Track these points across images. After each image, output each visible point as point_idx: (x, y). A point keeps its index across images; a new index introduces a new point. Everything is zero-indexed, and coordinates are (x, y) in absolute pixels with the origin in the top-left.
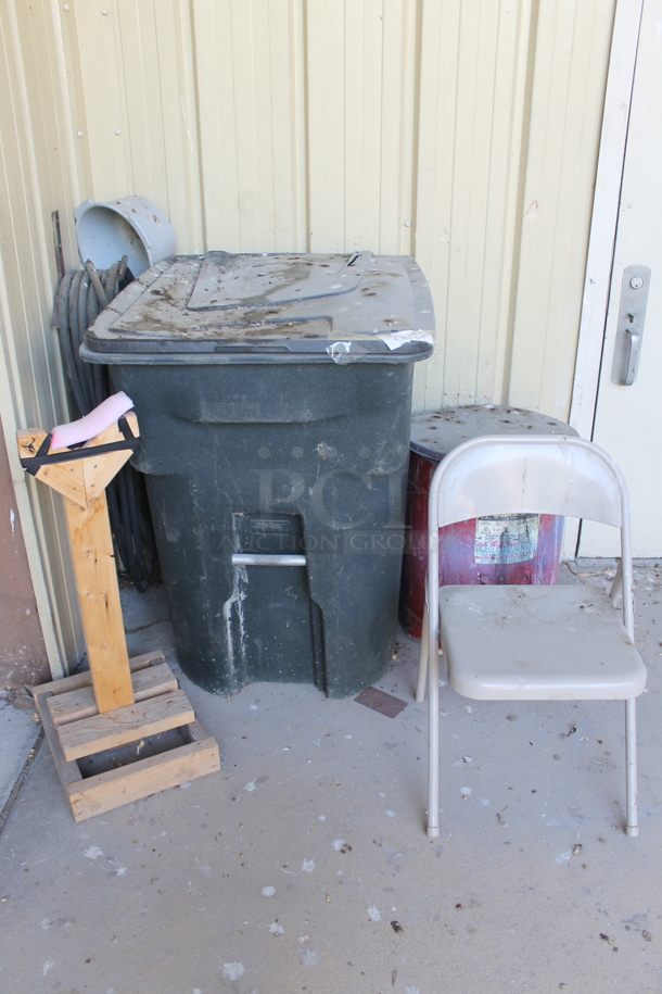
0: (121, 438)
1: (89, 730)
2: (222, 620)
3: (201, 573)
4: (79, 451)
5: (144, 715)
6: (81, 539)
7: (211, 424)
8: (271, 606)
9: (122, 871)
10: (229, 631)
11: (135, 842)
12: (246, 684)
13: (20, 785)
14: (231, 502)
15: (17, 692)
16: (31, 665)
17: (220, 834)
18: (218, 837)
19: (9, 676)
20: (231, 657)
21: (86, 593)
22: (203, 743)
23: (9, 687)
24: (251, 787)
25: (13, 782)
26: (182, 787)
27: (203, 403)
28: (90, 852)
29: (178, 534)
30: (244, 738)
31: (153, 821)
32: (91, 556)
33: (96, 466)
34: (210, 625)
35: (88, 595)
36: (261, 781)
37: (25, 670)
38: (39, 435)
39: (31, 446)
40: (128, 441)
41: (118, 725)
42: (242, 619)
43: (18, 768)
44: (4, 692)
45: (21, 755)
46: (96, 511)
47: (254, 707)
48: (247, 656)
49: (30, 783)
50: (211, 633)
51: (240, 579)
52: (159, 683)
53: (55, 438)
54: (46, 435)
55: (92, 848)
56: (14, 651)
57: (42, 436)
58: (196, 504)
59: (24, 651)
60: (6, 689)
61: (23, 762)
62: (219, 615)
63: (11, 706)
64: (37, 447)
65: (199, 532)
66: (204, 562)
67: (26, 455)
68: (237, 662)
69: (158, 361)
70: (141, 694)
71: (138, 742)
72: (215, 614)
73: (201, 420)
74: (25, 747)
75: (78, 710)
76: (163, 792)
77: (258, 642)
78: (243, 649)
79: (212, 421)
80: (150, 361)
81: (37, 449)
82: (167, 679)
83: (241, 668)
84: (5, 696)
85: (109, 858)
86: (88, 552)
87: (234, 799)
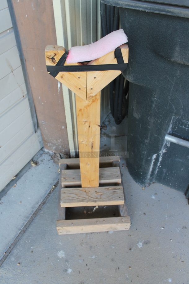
0: (115, 62)
1: (74, 196)
2: (151, 160)
3: (146, 138)
4: (85, 66)
5: (101, 195)
6: (82, 114)
7: (179, 64)
8: (177, 160)
9: (70, 271)
10: (152, 163)
11: (80, 256)
12: (153, 183)
13: (44, 203)
14: (175, 111)
15: (56, 154)
16: (62, 147)
17: (119, 268)
18: (117, 270)
19: (54, 148)
20: (150, 173)
21: (82, 140)
22: (124, 219)
23: (54, 152)
24: (140, 245)
25: (42, 200)
26: (109, 233)
27: (177, 49)
28: (60, 253)
29: (140, 116)
30: (144, 214)
31: (91, 247)
32: (87, 124)
33: (95, 78)
34: (144, 160)
35: (83, 141)
36: (146, 243)
37: (60, 148)
38: (59, 52)
39: (53, 58)
40: (120, 65)
41: (87, 197)
42: (160, 159)
43: (45, 194)
44: (52, 153)
45: (48, 187)
46: (93, 101)
47: (153, 197)
48: (157, 174)
49: (48, 204)
50: (143, 164)
51: (166, 144)
52: (113, 178)
53: (70, 55)
54: (64, 52)
55: (61, 251)
56: (56, 140)
57: (61, 53)
58: (154, 106)
59: (60, 141)
60: (52, 152)
61: (48, 192)
62: (149, 158)
63: (52, 161)
64: (57, 59)
65: (151, 120)
66: (149, 134)
67: (49, 63)
68: (151, 175)
69: (153, 9)
70: (103, 181)
71: (95, 207)
72: (148, 157)
73: (173, 60)
74: (51, 184)
75: (73, 181)
76: (100, 232)
77: (165, 170)
78: (157, 171)
79: (180, 62)
80: (147, 8)
81: (57, 61)
82: (117, 177)
83: (153, 178)
84: (51, 155)
85: (67, 261)
86: (86, 122)
87: (130, 249)
